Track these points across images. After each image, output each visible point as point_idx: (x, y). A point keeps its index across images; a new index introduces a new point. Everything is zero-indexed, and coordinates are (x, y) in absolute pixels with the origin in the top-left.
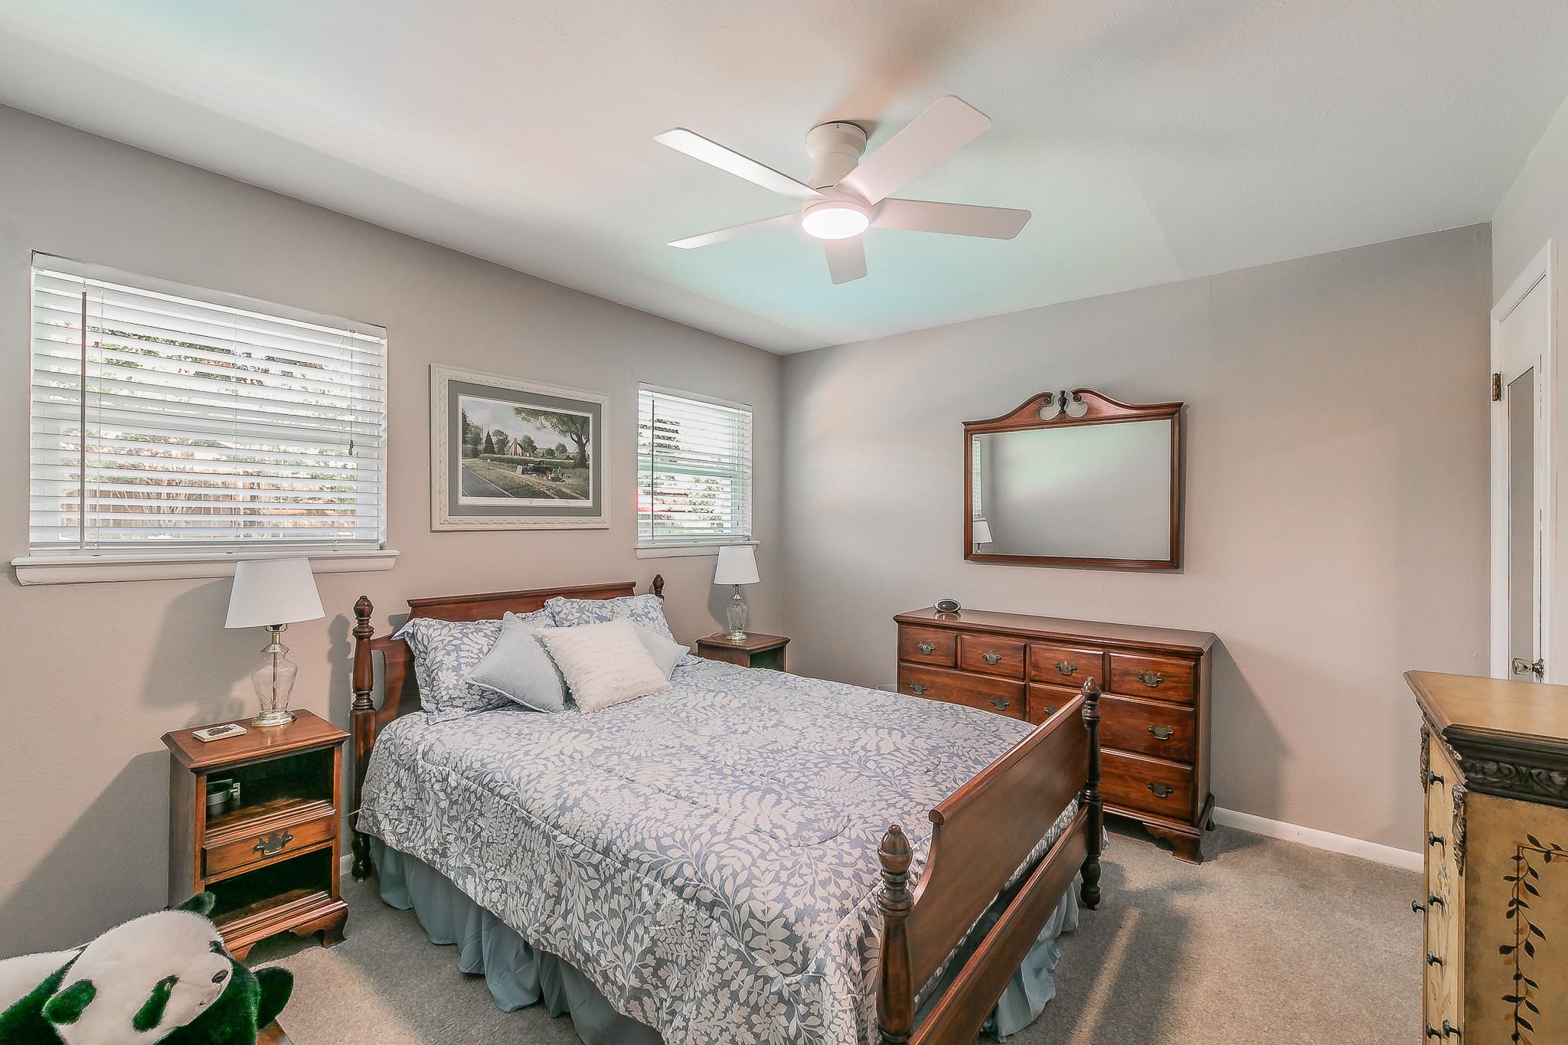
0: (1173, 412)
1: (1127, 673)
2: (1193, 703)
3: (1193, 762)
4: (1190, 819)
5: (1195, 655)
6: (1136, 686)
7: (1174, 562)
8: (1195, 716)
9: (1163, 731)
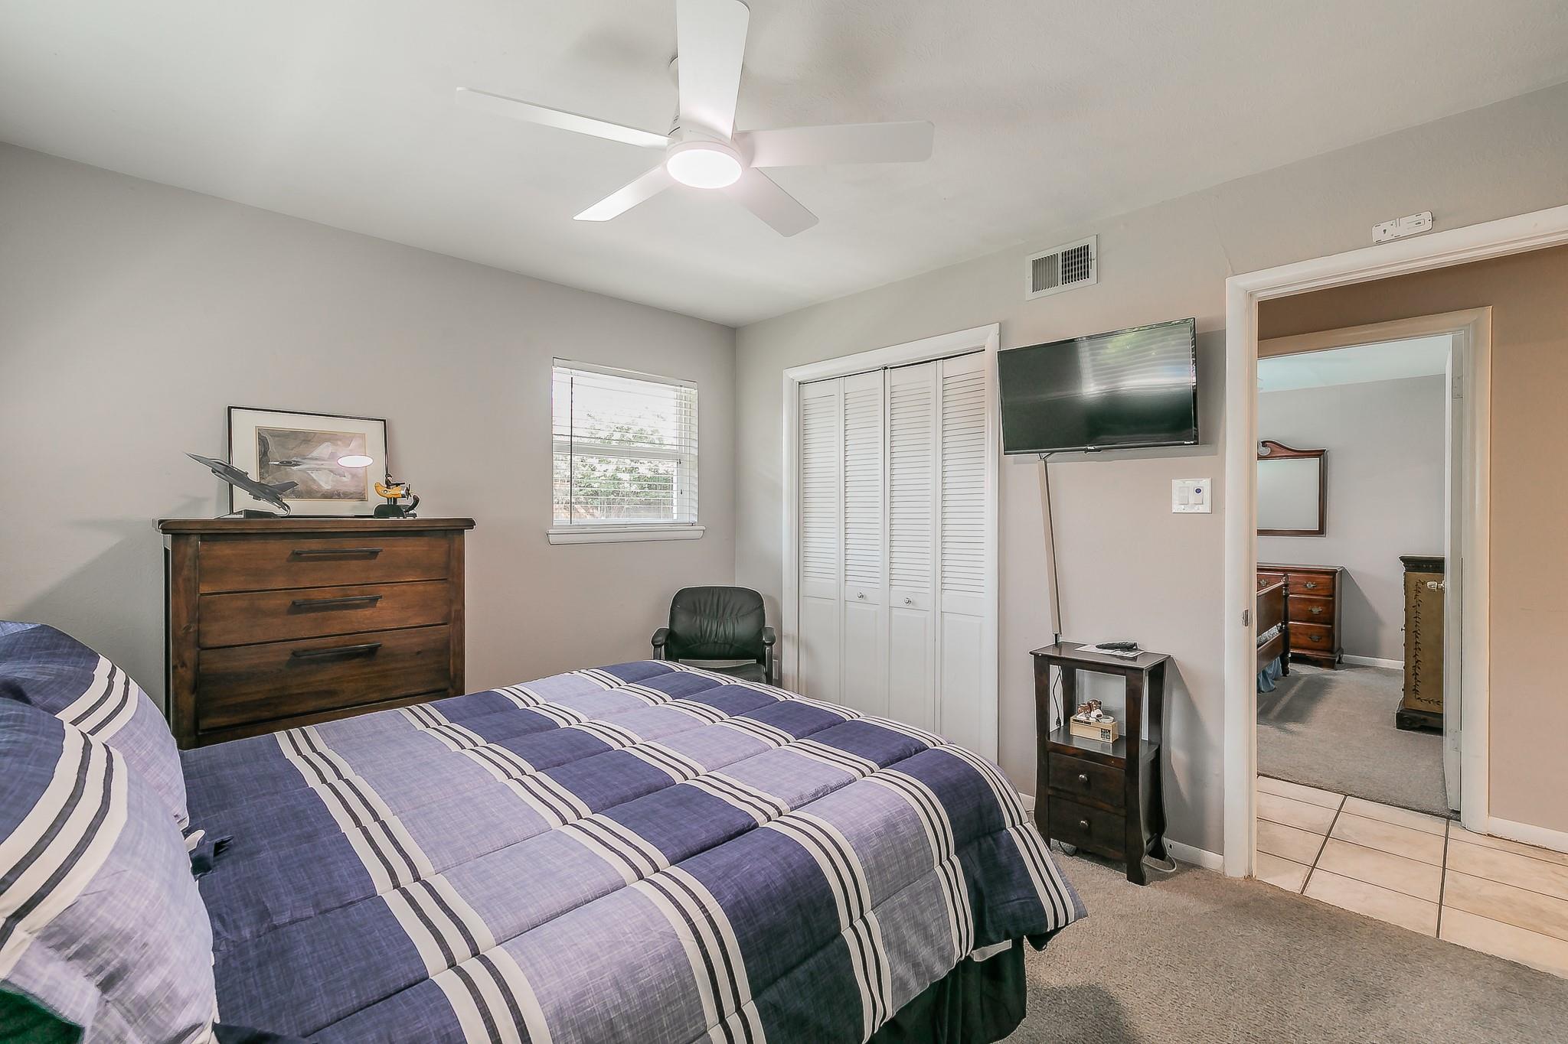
0: (1320, 454)
1: (1297, 583)
2: (1333, 595)
3: (1331, 622)
4: (1331, 650)
5: (1333, 573)
6: (1302, 589)
7: (1321, 531)
8: (1333, 602)
9: (1316, 610)
